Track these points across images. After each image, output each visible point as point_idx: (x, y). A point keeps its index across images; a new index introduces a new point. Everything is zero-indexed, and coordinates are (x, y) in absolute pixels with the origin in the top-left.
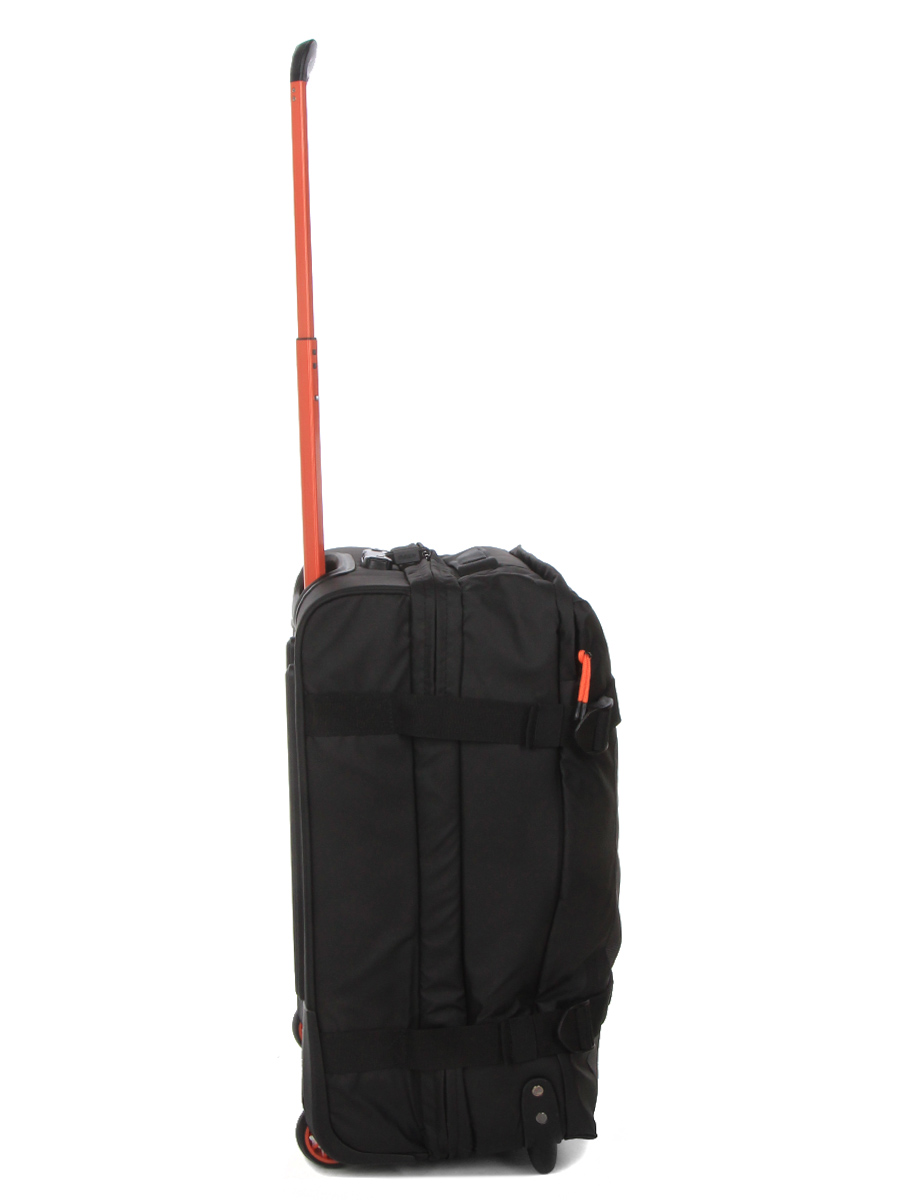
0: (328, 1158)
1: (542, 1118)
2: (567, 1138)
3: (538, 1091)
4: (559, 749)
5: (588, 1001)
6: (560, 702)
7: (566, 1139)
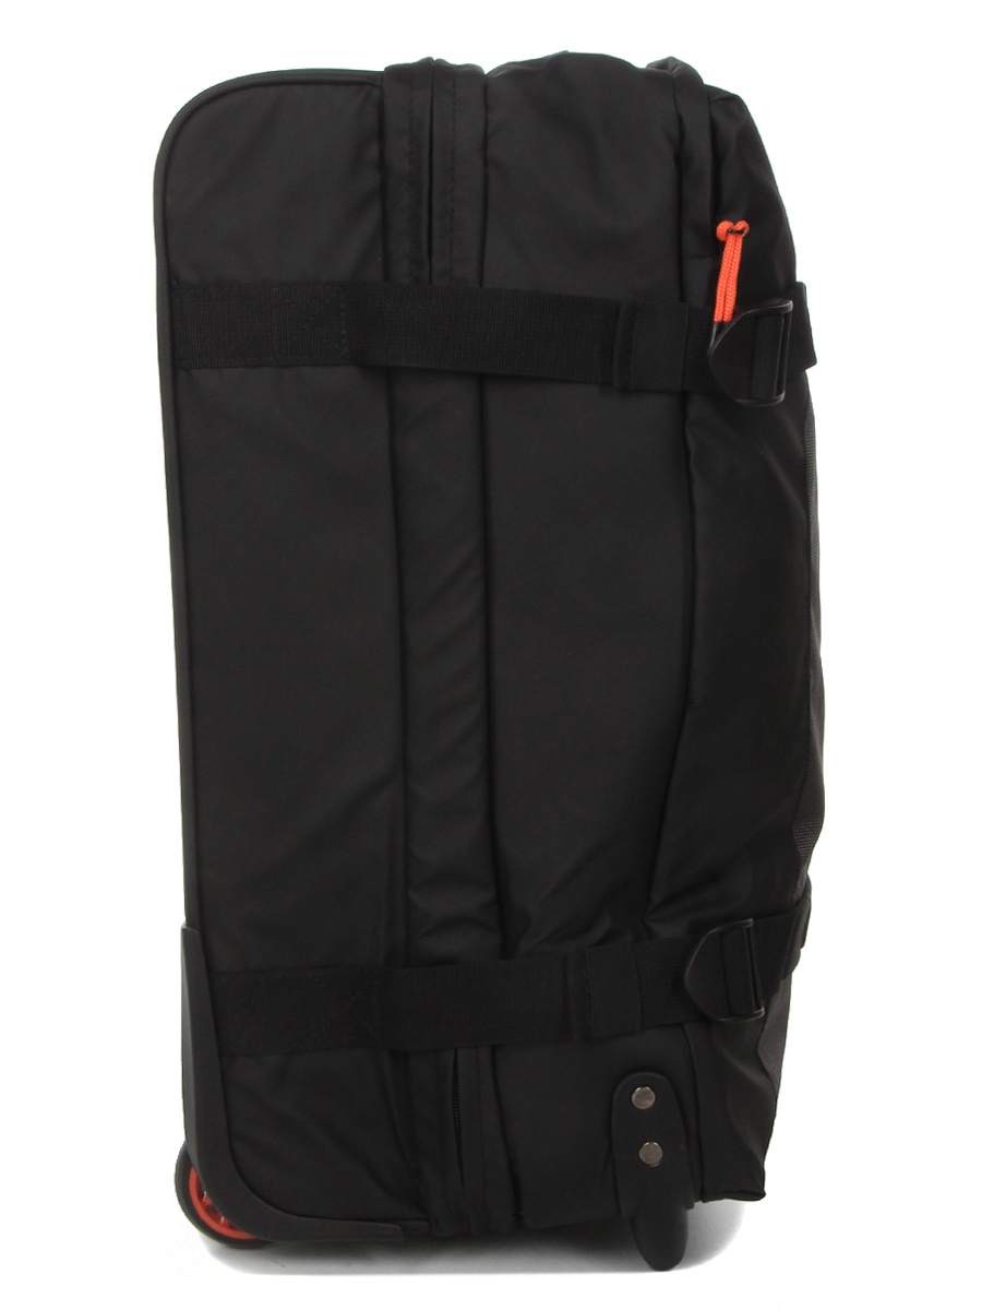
0: (231, 1227)
1: (652, 1152)
2: (706, 1196)
3: (643, 1098)
4: (684, 397)
5: (751, 920)
6: (683, 298)
7: (705, 1200)
